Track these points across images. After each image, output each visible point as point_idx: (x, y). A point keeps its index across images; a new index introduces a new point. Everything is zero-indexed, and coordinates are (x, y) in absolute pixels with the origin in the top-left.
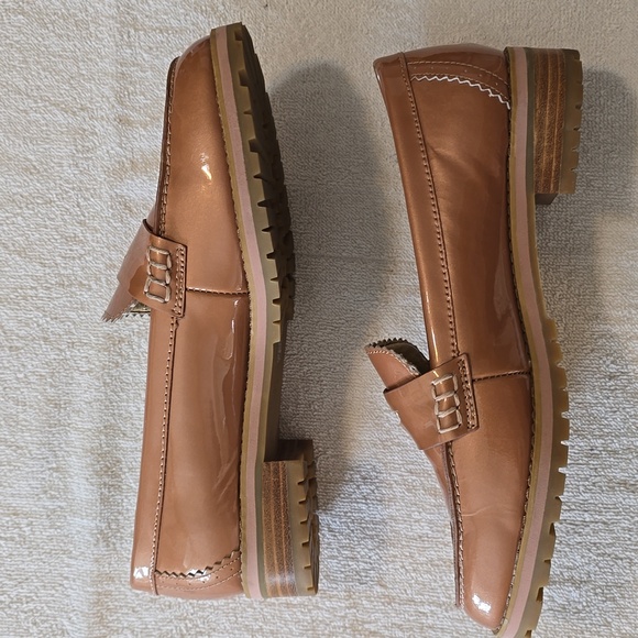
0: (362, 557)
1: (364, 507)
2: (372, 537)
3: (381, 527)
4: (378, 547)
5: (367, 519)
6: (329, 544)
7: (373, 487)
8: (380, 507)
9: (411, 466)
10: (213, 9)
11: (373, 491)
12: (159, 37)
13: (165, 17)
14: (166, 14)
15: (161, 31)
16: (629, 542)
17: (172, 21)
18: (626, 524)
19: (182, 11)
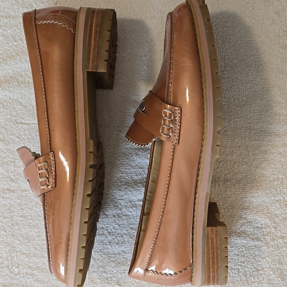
0: (109, 271)
1: (109, 247)
2: (113, 261)
3: (118, 256)
4: (116, 266)
5: (111, 252)
6: (93, 265)
7: (114, 237)
8: (117, 247)
9: (132, 226)
10: (31, 6)
11: (114, 239)
12: (6, 21)
13: (8, 11)
14: (9, 9)
15: (6, 18)
16: (237, 261)
17: (11, 12)
18: (236, 252)
19: (16, 7)
